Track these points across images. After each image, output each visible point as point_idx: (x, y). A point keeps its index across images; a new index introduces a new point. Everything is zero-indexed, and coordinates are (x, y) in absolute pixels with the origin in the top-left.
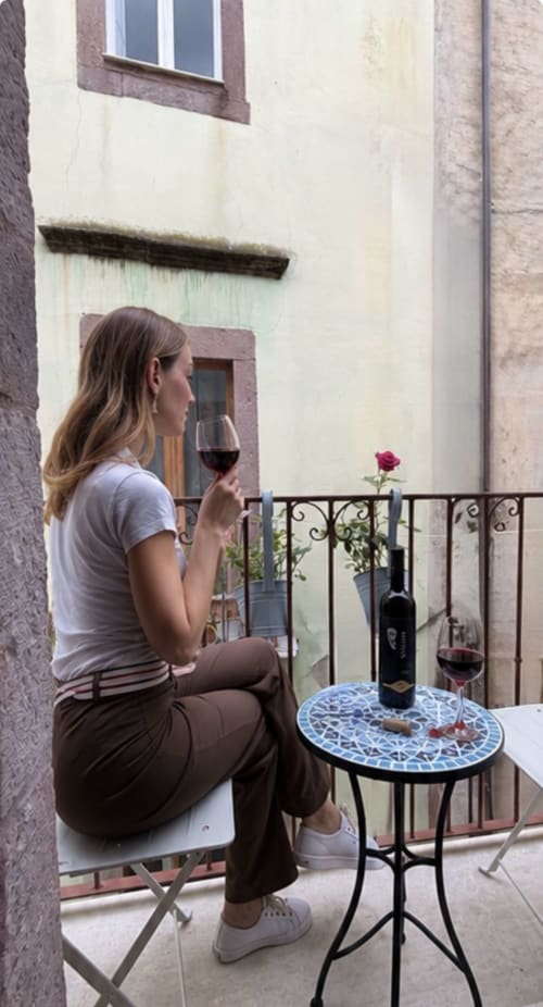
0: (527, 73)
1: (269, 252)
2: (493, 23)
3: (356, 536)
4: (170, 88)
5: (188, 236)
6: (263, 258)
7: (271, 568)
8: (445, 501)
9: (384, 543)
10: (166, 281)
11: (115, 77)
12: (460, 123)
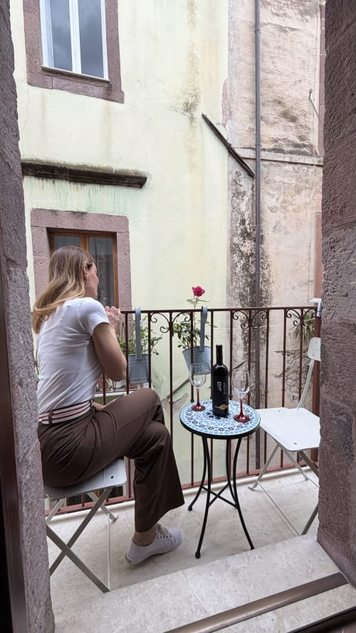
0: (281, 74)
1: (136, 173)
2: (262, 47)
3: (184, 330)
4: (78, 84)
5: (90, 165)
6: (132, 177)
7: (140, 348)
8: (229, 312)
9: (199, 333)
10: (78, 190)
11: (48, 79)
12: (242, 101)
